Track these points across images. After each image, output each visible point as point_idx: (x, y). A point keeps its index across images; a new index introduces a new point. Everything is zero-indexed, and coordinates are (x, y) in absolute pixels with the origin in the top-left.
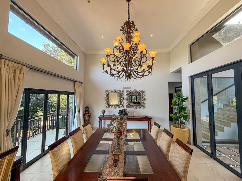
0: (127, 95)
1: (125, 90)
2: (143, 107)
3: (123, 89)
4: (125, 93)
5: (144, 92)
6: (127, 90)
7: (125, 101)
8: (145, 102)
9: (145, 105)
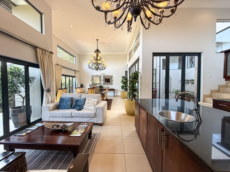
0: (103, 78)
1: (102, 75)
2: (112, 84)
3: (101, 75)
4: (102, 77)
5: (112, 76)
6: (103, 75)
7: (102, 81)
8: (113, 82)
9: (113, 83)
